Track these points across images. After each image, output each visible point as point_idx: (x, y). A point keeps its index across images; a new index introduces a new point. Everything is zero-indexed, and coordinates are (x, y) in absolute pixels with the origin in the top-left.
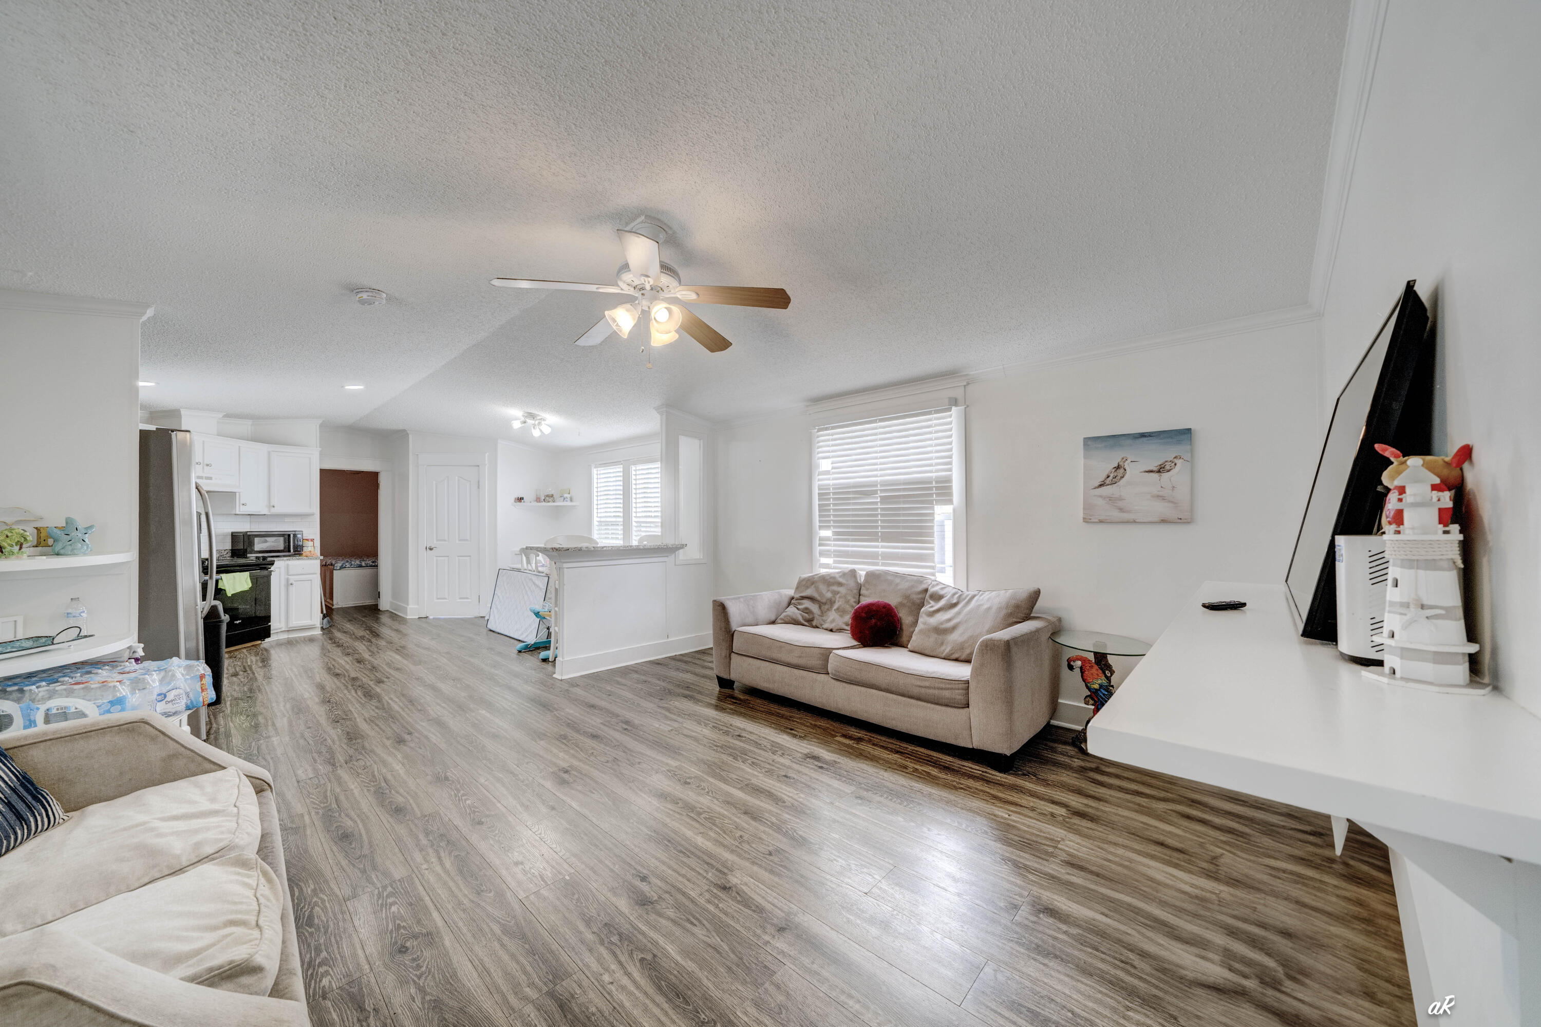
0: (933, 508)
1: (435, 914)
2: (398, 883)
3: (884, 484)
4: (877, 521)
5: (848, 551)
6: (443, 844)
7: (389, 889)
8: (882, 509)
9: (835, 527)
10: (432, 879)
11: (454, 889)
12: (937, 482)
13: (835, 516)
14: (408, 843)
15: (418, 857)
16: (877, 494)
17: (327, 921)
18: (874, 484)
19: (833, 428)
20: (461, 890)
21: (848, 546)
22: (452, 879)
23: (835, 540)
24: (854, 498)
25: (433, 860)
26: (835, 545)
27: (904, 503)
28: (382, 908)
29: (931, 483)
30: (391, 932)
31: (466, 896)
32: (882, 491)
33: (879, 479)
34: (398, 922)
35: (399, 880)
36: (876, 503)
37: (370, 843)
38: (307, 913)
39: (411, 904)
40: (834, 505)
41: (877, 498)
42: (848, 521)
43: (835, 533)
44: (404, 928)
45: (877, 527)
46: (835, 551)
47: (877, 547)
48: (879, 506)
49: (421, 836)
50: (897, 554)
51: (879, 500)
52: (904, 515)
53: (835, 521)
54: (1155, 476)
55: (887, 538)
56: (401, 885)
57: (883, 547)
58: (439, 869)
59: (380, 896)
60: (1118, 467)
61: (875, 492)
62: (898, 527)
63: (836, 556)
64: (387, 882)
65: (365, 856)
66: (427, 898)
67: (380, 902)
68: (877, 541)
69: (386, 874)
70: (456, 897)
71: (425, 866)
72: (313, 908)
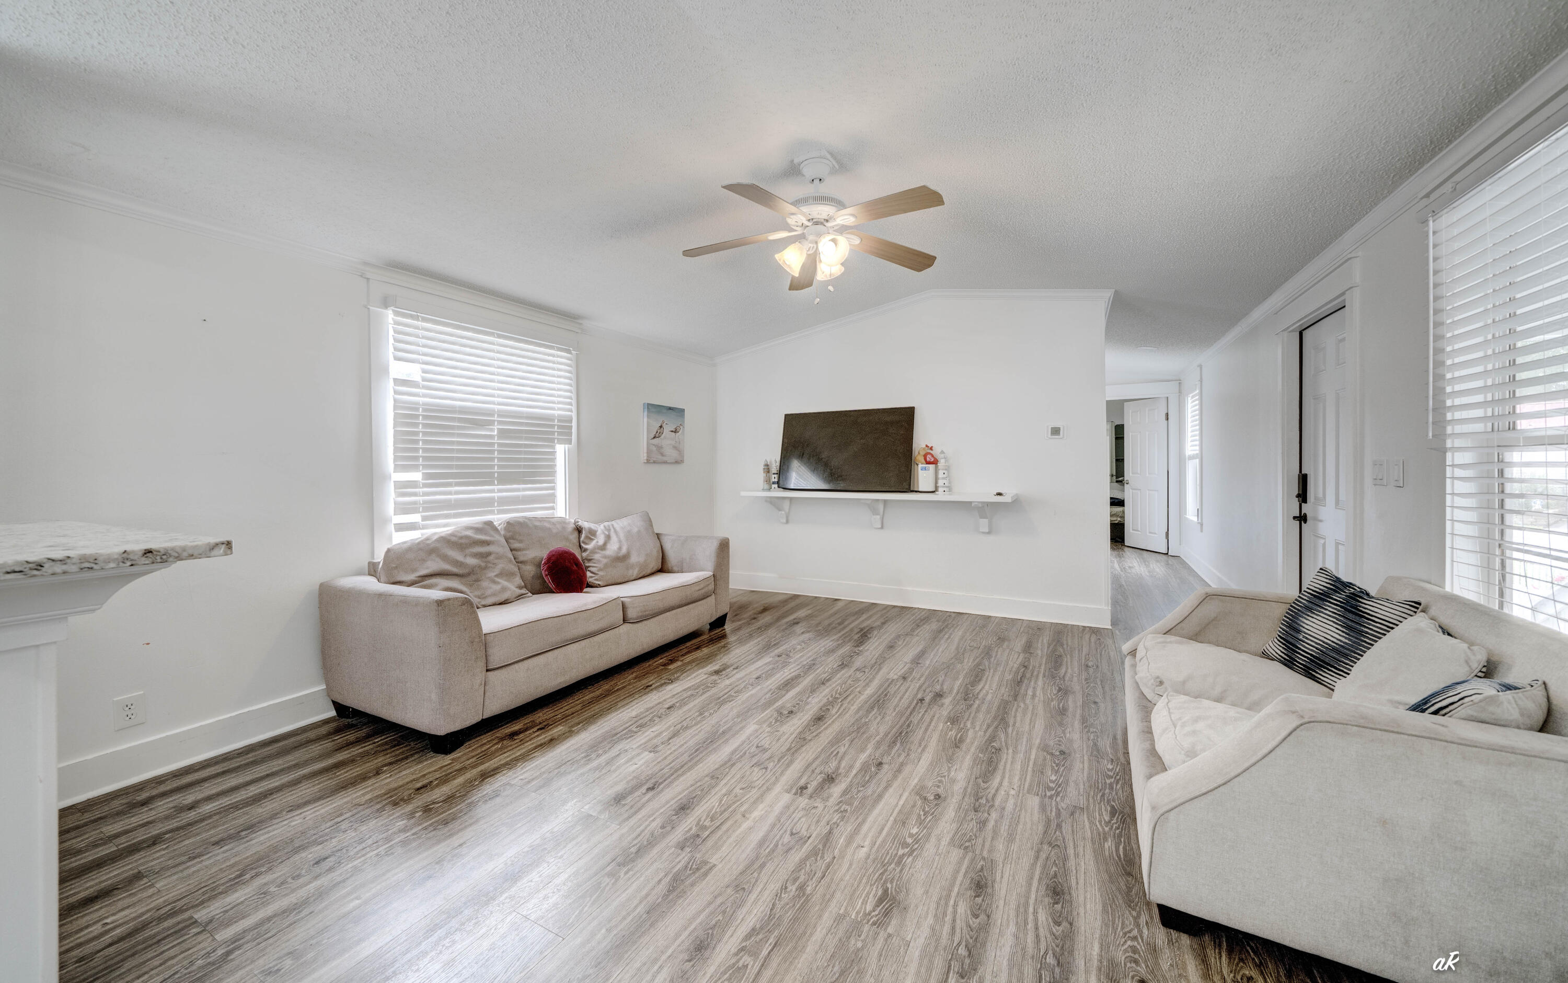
0: (553, 447)
1: (1033, 757)
2: (1040, 793)
3: (501, 414)
4: (492, 459)
5: (450, 500)
6: (983, 801)
7: (1048, 794)
8: (500, 445)
9: (425, 467)
10: (1016, 780)
11: (1009, 762)
12: (559, 421)
13: (425, 450)
14: (1007, 827)
15: (1010, 805)
16: (494, 425)
17: (1101, 801)
18: (491, 413)
19: (424, 320)
20: (1006, 759)
21: (450, 493)
22: (1004, 769)
23: (425, 485)
24: (459, 428)
25: (1003, 793)
26: (425, 494)
27: (527, 439)
28: (1061, 784)
29: (553, 420)
30: (1063, 766)
31: (1007, 754)
32: (500, 423)
33: (496, 407)
34: (1056, 768)
35: (1038, 795)
36: (491, 437)
37: (1037, 858)
38: (1115, 821)
39: (1042, 773)
40: (425, 434)
41: (492, 430)
42: (452, 459)
43: (427, 476)
44: (1055, 763)
45: (492, 467)
46: (425, 502)
47: (492, 491)
48: (496, 440)
49: (991, 824)
50: (518, 497)
51: (496, 433)
52: (526, 453)
53: (425, 458)
54: (673, 433)
55: (505, 479)
56: (1039, 791)
57: (500, 491)
58: (1006, 783)
59: (1058, 794)
60: (661, 427)
61: (491, 423)
62: (519, 466)
63: (426, 509)
64: (1047, 799)
65: (1050, 844)
66: (1030, 769)
67: (1060, 789)
68: (492, 483)
69: (1043, 808)
70: (1013, 758)
71: (1012, 792)
72: (1110, 822)
